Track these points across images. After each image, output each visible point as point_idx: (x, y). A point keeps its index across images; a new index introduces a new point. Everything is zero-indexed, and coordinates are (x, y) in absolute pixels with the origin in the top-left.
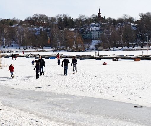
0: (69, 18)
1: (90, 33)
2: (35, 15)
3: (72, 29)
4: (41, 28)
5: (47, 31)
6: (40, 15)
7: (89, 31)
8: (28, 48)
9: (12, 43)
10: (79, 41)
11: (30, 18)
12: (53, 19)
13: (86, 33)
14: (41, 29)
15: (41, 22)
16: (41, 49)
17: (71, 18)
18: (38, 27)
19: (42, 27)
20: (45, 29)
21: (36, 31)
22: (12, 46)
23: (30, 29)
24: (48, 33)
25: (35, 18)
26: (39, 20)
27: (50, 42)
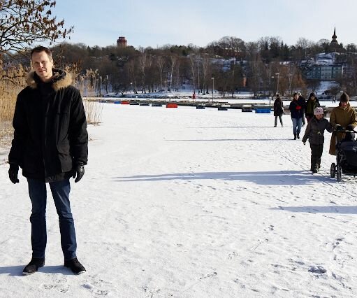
0: (280, 45)
1: (317, 69)
2: (224, 38)
3: (285, 63)
4: (232, 59)
5: (242, 64)
6: (232, 38)
7: (316, 66)
8: (210, 92)
9: (184, 83)
10: (299, 82)
11: (216, 43)
12: (253, 46)
13: (310, 69)
14: (233, 62)
15: (233, 50)
16: (231, 95)
17: (284, 44)
18: (227, 58)
19: (235, 59)
20: (238, 62)
21: (224, 65)
22: (184, 88)
23: (214, 61)
24: (243, 67)
25: (223, 44)
26: (229, 47)
27: (247, 82)
